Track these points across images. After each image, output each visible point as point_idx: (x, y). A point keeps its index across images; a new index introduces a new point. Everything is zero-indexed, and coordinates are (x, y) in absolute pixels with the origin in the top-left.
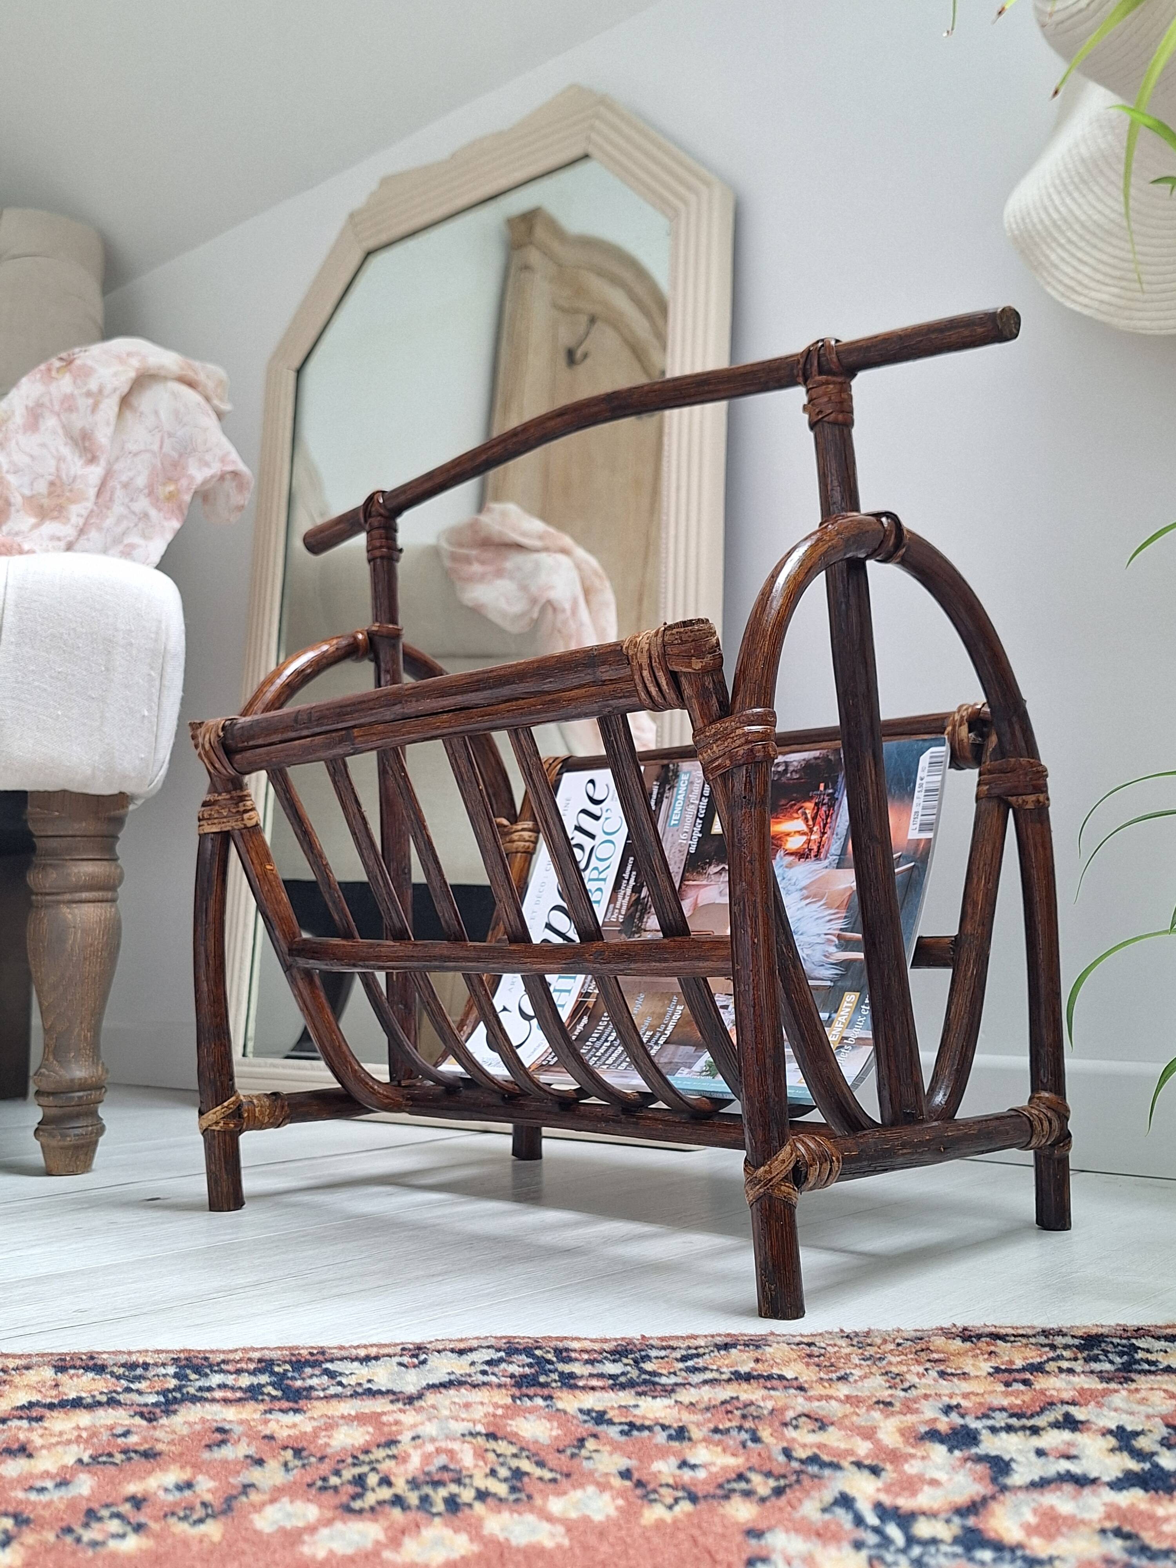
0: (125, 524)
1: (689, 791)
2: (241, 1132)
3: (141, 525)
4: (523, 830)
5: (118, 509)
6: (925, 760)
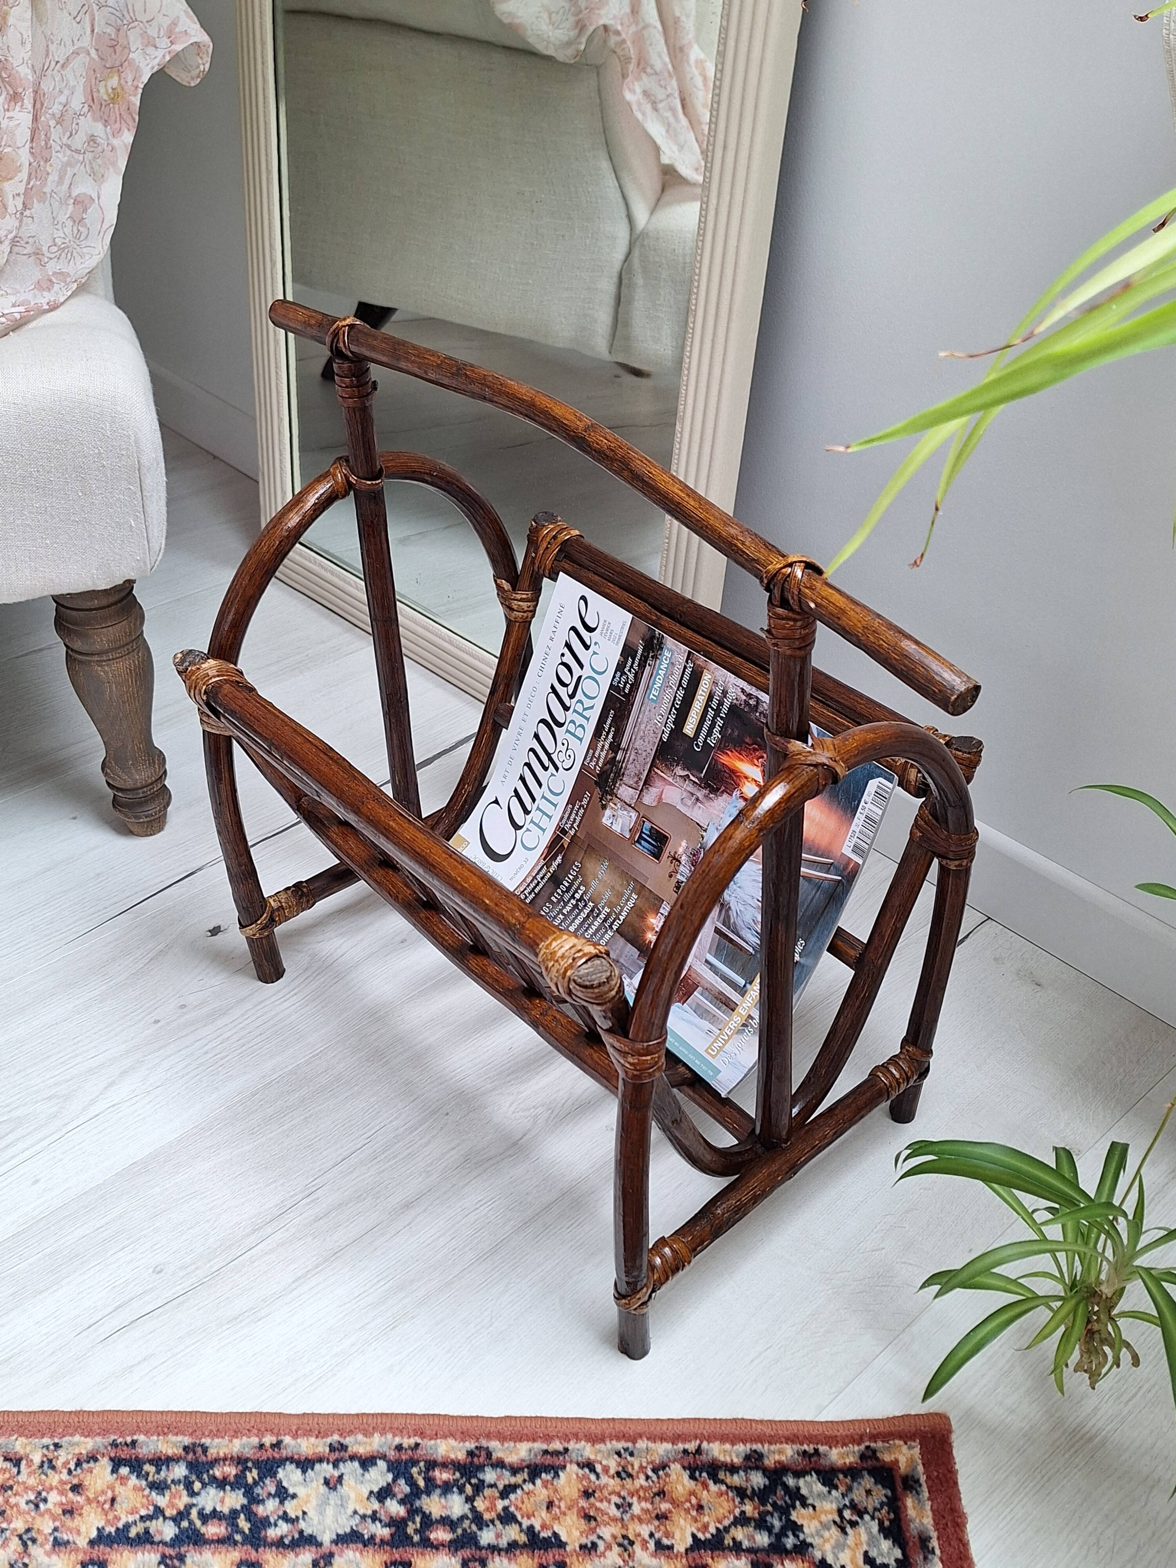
1: (670, 671)
2: (275, 927)
4: (521, 600)
6: (873, 785)
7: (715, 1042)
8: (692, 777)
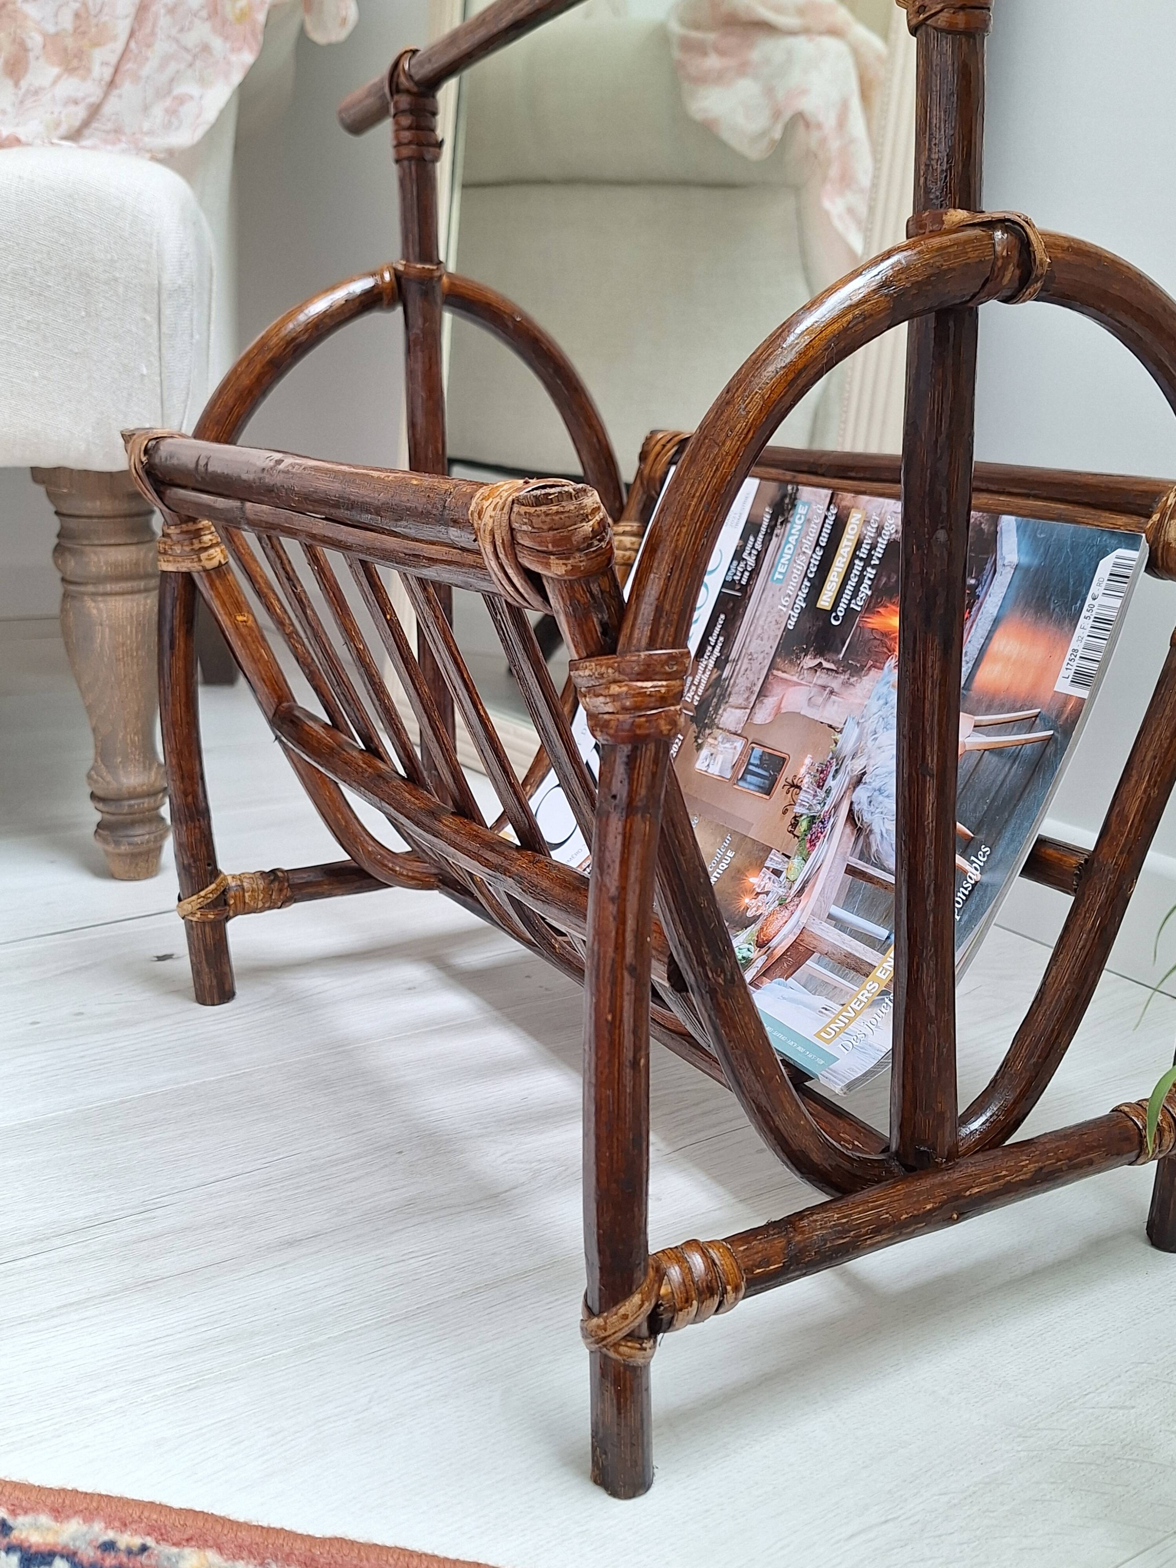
0: (173, 67)
1: (802, 533)
2: (228, 919)
3: (198, 64)
4: (624, 533)
5: (162, 46)
6: (1105, 566)
7: (833, 1021)
8: (826, 665)
